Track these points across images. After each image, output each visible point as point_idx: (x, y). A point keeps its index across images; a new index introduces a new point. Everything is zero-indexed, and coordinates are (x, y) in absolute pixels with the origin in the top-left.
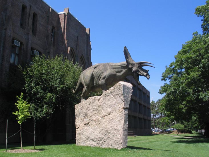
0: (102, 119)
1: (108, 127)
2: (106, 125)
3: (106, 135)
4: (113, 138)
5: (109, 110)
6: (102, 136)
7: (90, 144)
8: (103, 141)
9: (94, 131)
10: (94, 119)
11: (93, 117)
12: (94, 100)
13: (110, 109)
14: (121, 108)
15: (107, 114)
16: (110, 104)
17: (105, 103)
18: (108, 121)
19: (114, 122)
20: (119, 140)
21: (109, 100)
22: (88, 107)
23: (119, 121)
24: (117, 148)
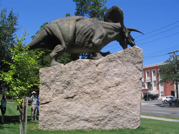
0: (105, 91)
1: (118, 102)
2: (114, 100)
3: (112, 112)
4: (125, 116)
5: (117, 79)
6: (106, 114)
7: (81, 125)
8: (106, 120)
9: (87, 108)
10: (88, 90)
11: (85, 87)
12: (88, 65)
13: (119, 78)
14: (137, 78)
15: (114, 85)
16: (119, 72)
17: (109, 70)
18: (116, 93)
19: (127, 95)
20: (135, 117)
21: (115, 67)
22: (74, 74)
23: (134, 94)
24: (131, 128)
